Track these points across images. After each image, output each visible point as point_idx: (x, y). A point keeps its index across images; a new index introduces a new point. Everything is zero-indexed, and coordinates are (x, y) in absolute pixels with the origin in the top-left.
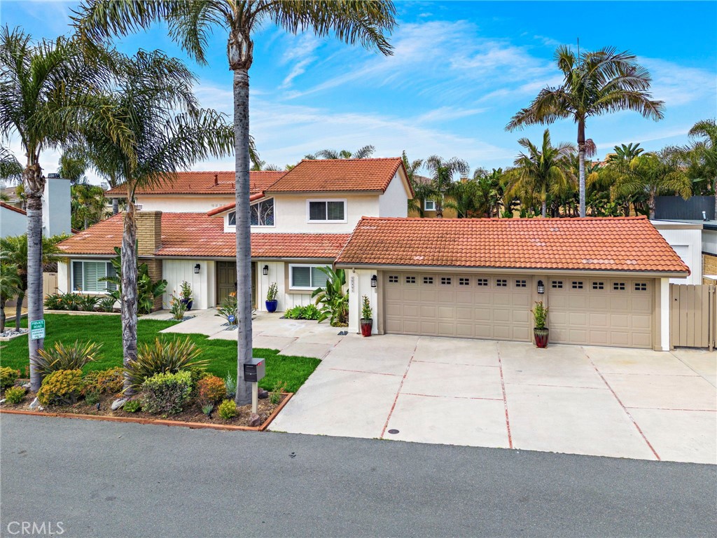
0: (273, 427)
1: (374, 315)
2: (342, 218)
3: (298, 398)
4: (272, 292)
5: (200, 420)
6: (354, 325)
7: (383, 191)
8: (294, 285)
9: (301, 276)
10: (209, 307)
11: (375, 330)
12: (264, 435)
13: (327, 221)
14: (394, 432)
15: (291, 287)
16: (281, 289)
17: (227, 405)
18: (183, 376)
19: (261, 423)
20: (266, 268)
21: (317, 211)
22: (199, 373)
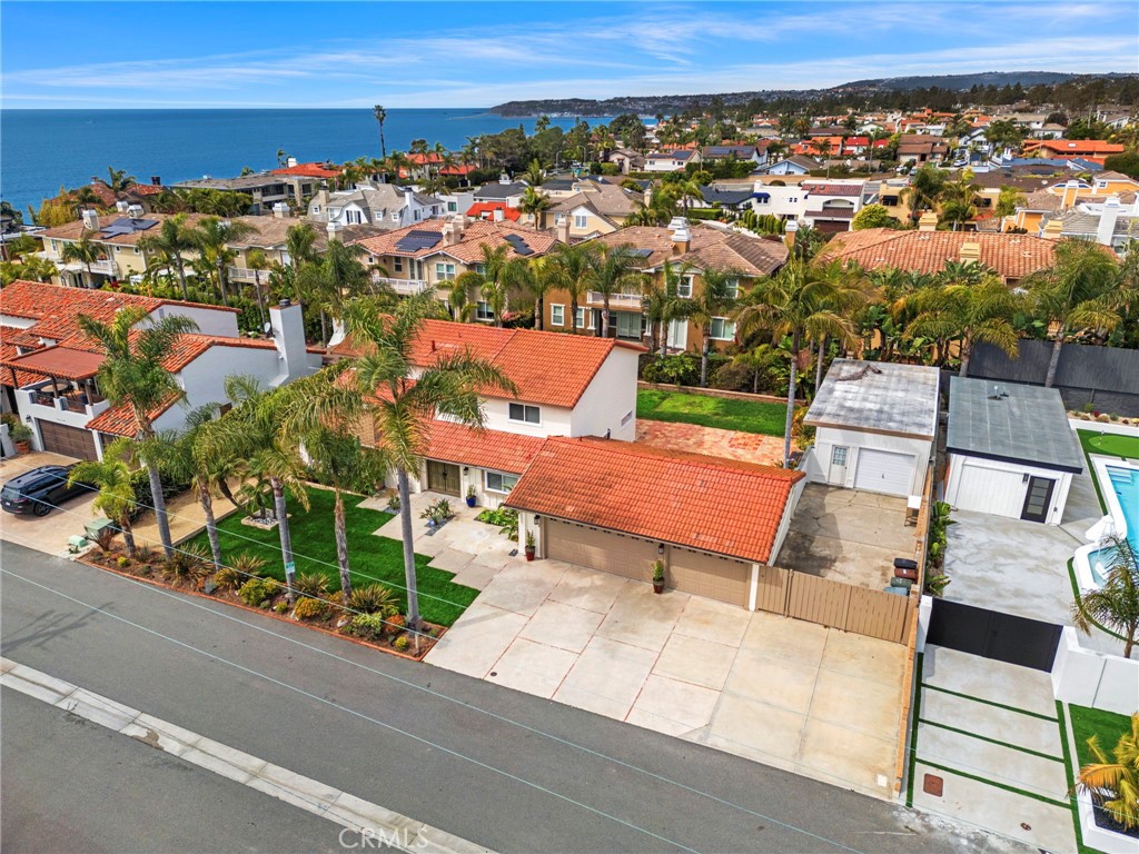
0: (428, 659)
1: (537, 544)
2: (538, 422)
3: (450, 634)
4: (471, 489)
5: (386, 646)
6: (521, 547)
7: (572, 408)
8: (489, 486)
9: (494, 480)
10: (423, 491)
11: (538, 554)
12: (419, 665)
13: (524, 422)
14: (494, 674)
15: (487, 489)
16: (479, 488)
17: (402, 640)
18: (376, 618)
19: (421, 653)
20: (466, 469)
21: (516, 411)
22: (388, 610)
